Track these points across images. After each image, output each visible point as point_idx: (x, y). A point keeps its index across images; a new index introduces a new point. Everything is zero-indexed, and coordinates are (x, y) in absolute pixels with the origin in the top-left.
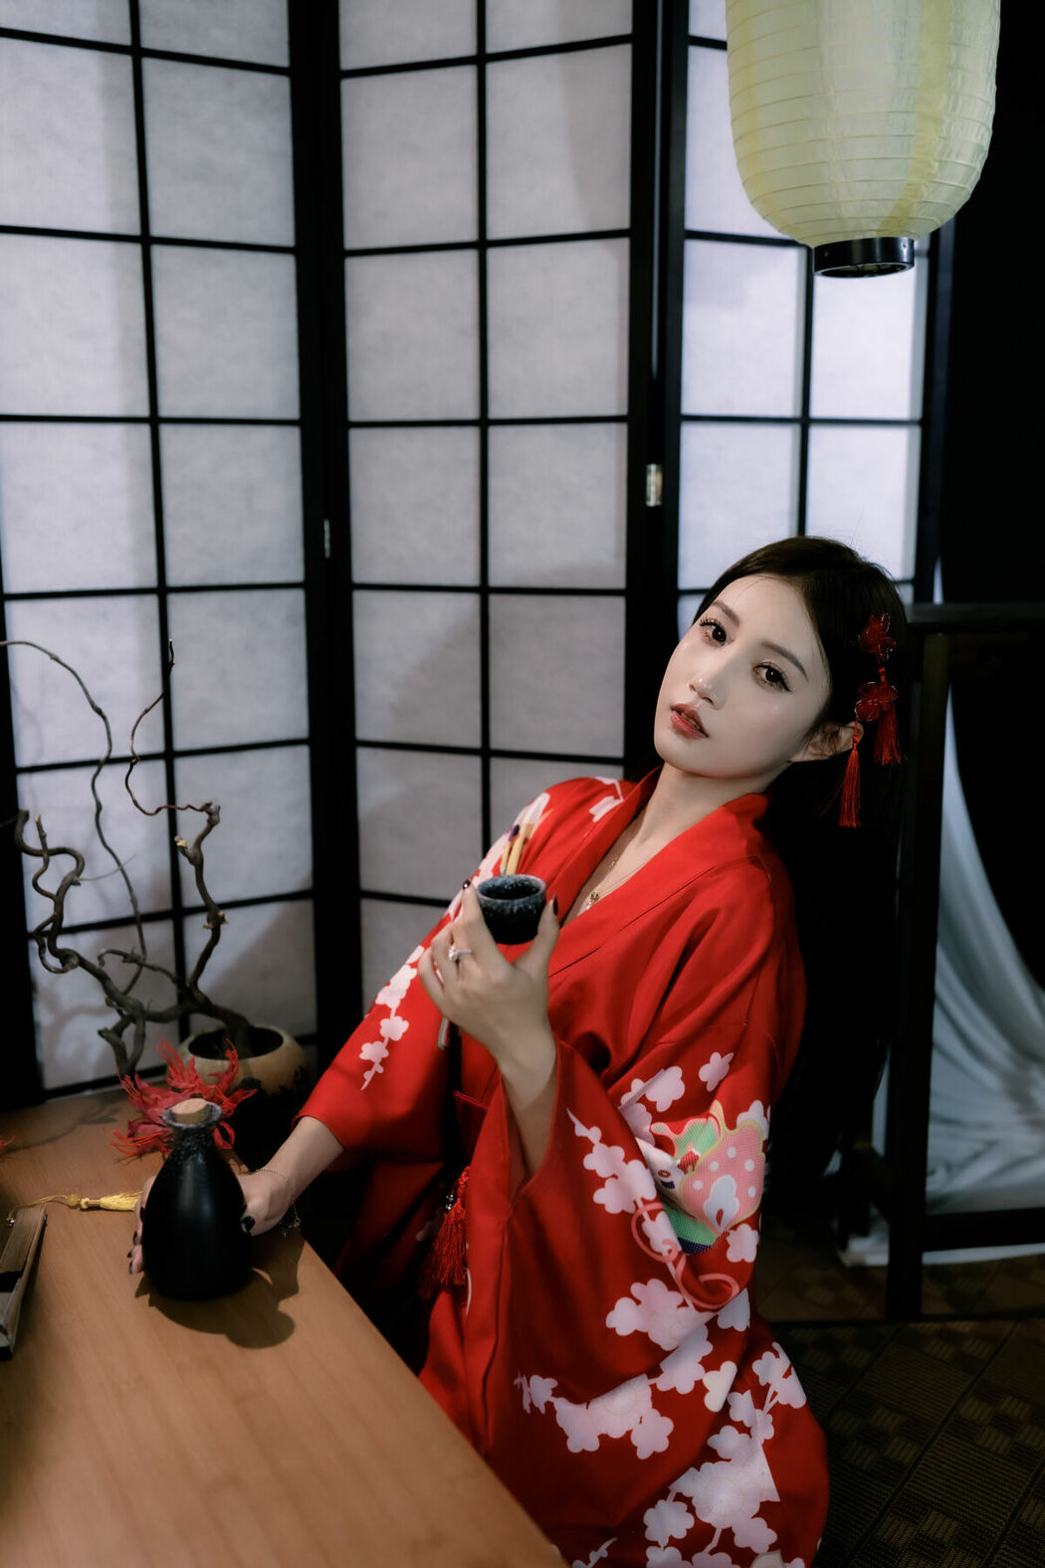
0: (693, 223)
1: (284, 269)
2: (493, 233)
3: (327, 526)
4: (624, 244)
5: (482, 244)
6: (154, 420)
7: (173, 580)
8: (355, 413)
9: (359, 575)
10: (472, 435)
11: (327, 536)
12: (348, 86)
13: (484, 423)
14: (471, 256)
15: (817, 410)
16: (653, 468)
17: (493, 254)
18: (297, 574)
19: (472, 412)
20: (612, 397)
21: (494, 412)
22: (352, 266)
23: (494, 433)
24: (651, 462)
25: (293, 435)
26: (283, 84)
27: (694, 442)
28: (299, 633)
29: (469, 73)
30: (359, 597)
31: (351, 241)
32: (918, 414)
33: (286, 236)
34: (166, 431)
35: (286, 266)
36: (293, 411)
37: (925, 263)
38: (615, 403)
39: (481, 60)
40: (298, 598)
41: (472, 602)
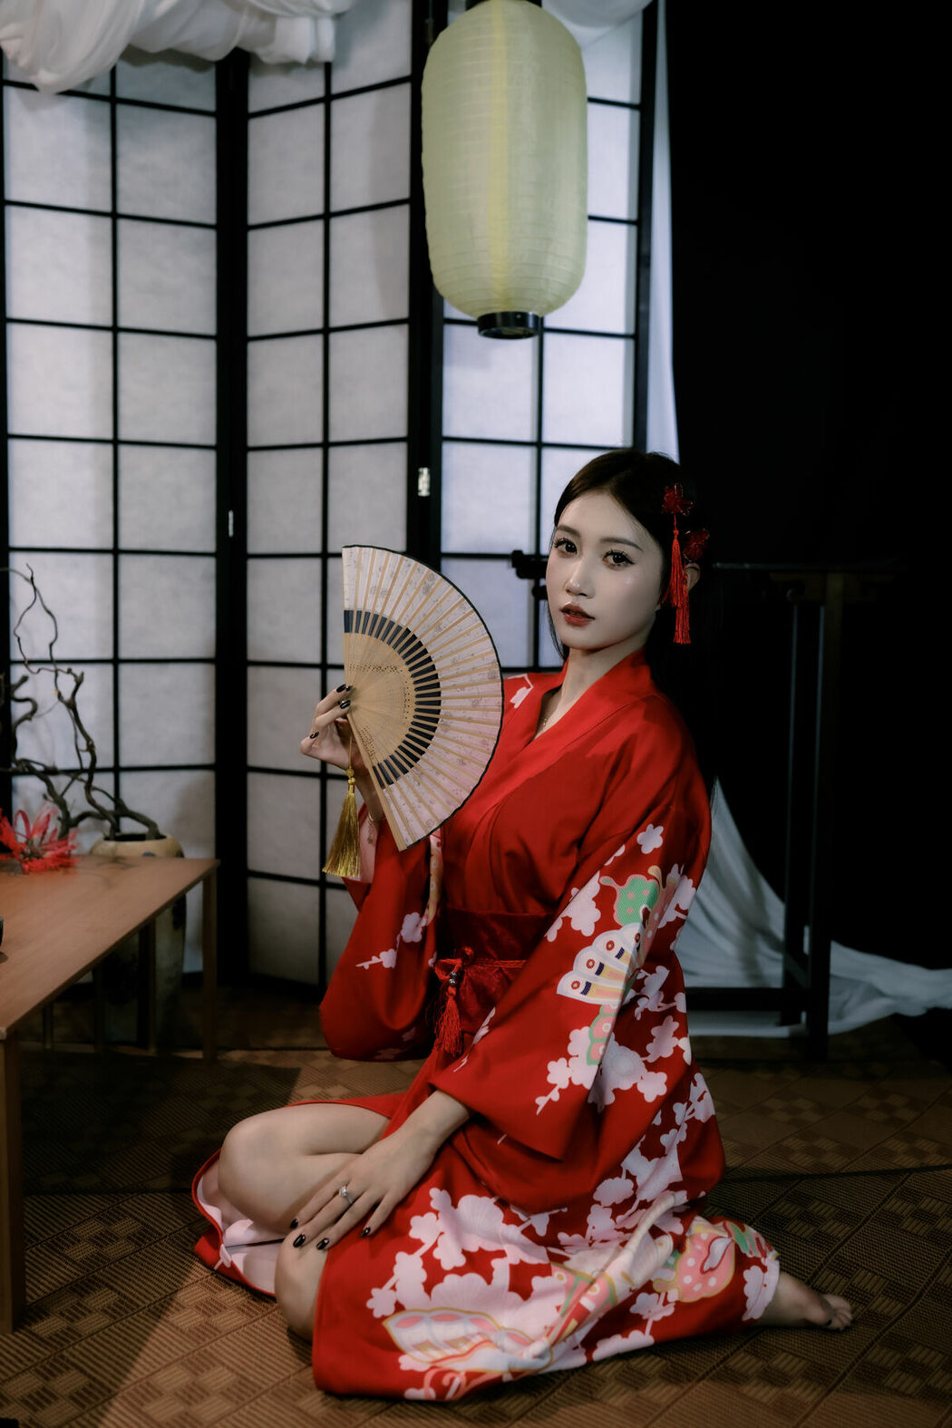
0: (448, 313)
1: (209, 349)
2: (334, 323)
3: (231, 515)
4: (405, 328)
5: (326, 331)
6: (116, 442)
7: (123, 545)
8: (252, 441)
9: (253, 547)
10: (319, 453)
11: (231, 522)
12: (253, 236)
13: (326, 445)
14: (319, 339)
15: (547, 438)
16: (423, 470)
17: (332, 337)
18: (211, 547)
19: (320, 439)
20: (397, 426)
21: (333, 438)
22: (252, 347)
23: (333, 452)
24: (424, 467)
25: (211, 457)
26: (212, 235)
27: (451, 454)
28: (211, 587)
29: (320, 225)
30: (251, 563)
31: (252, 331)
33: (211, 328)
34: (123, 449)
35: (210, 347)
36: (211, 439)
37: (631, 343)
38: (401, 429)
39: (327, 216)
40: (210, 563)
41: (317, 563)
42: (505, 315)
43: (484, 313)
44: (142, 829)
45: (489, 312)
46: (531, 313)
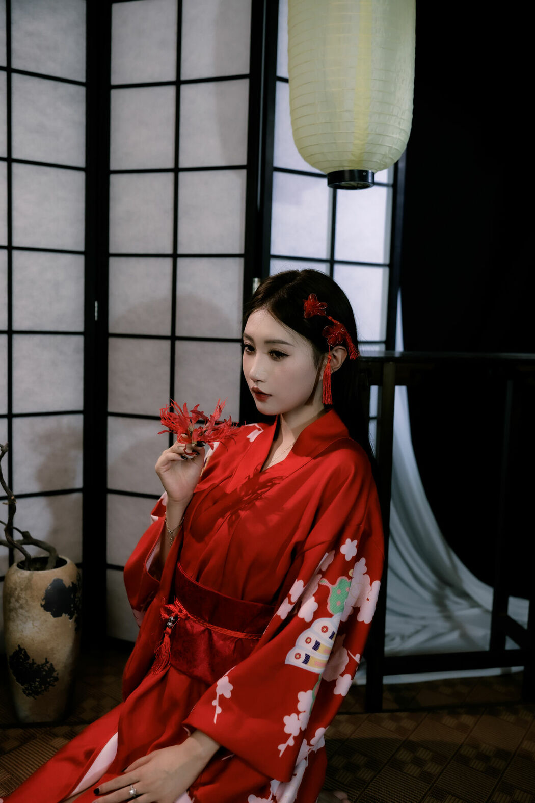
0: (278, 163)
1: (79, 178)
2: (182, 165)
3: (96, 304)
4: (244, 173)
5: (176, 170)
6: (10, 248)
7: (16, 327)
8: (112, 250)
9: (112, 329)
10: (169, 262)
11: (96, 309)
12: (114, 93)
13: (175, 256)
14: (171, 176)
15: (338, 257)
16: (256, 280)
17: (182, 175)
18: (81, 328)
19: (169, 251)
20: (236, 244)
21: (180, 251)
22: (114, 179)
23: (180, 261)
24: (255, 277)
25: (81, 260)
26: (82, 90)
27: (275, 268)
28: (80, 357)
29: (172, 90)
30: (112, 341)
31: (113, 166)
32: (387, 262)
33: (81, 162)
34: (15, 254)
35: (80, 177)
36: (81, 248)
37: (391, 190)
38: (239, 248)
39: (178, 83)
40: (80, 340)
41: (167, 344)
42: (351, 172)
43: (337, 169)
44: (44, 554)
45: (341, 169)
46: (370, 171)
